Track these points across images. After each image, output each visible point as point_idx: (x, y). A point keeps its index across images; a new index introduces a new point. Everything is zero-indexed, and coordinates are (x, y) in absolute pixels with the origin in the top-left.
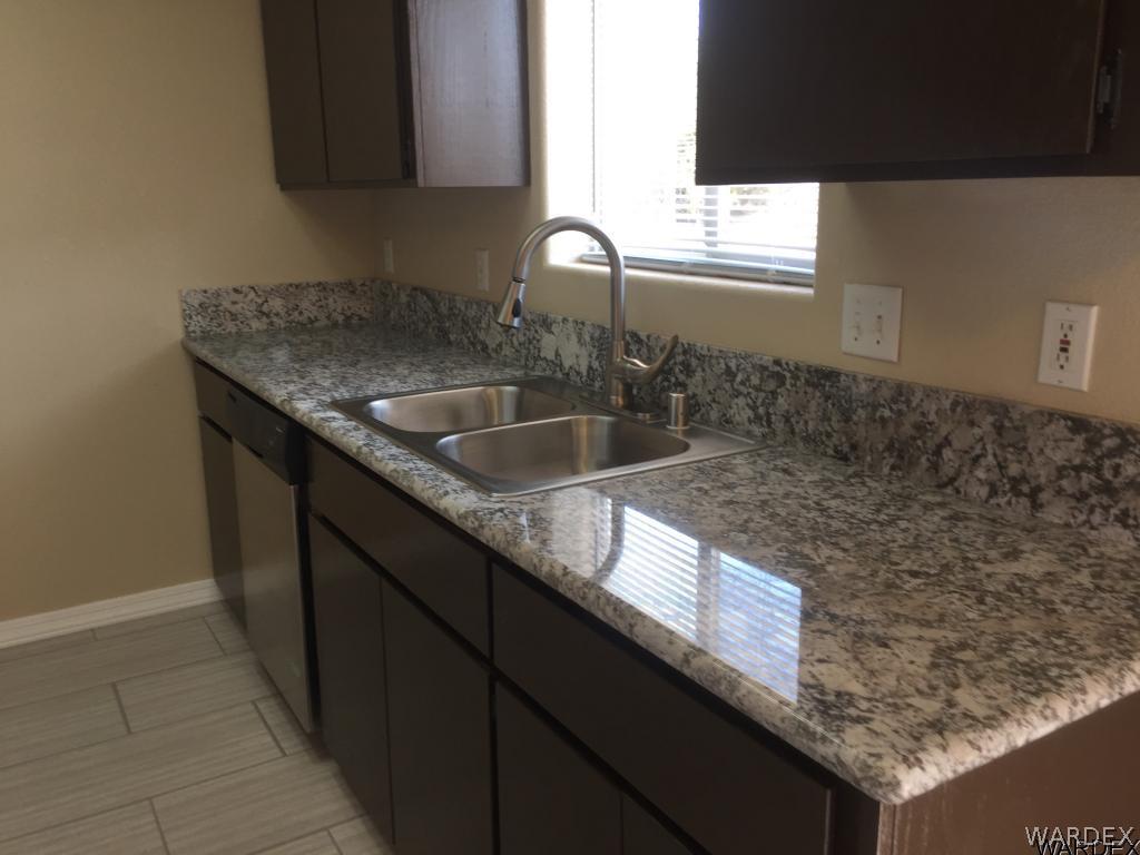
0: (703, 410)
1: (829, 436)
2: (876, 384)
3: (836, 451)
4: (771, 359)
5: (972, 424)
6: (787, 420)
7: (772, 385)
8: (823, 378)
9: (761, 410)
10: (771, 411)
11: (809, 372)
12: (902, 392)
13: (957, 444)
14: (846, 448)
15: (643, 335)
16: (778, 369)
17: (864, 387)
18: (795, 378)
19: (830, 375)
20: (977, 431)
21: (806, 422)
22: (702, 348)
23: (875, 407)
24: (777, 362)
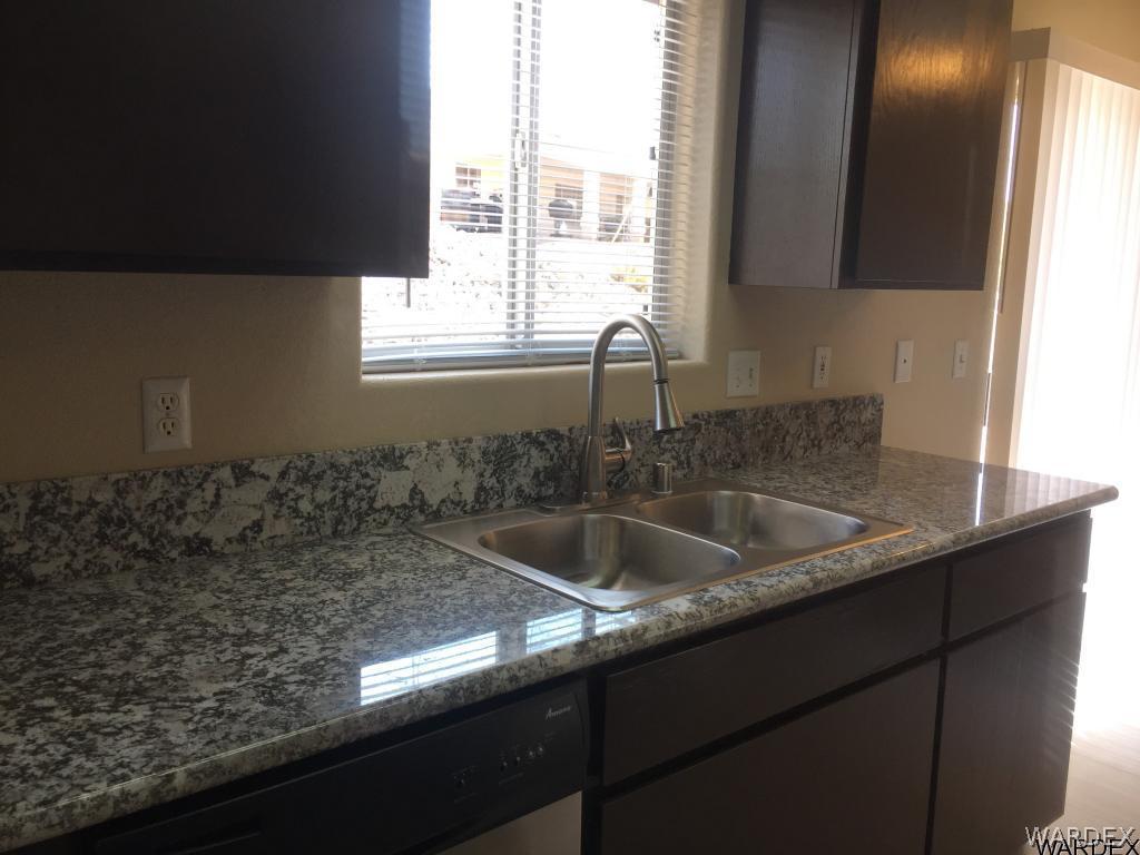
0: (632, 477)
1: (730, 454)
2: (756, 411)
3: (733, 464)
4: (690, 415)
5: (798, 417)
6: (702, 456)
7: (691, 435)
8: (726, 417)
9: (683, 458)
10: (691, 454)
11: (717, 416)
12: (768, 412)
13: (792, 432)
14: (739, 459)
15: (563, 430)
16: (696, 421)
17: (749, 415)
18: (708, 423)
19: (730, 414)
20: (800, 421)
21: (715, 452)
22: (631, 424)
23: (754, 425)
24: (695, 416)
